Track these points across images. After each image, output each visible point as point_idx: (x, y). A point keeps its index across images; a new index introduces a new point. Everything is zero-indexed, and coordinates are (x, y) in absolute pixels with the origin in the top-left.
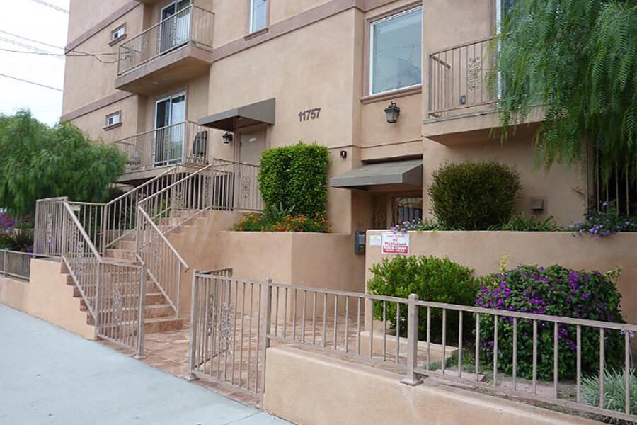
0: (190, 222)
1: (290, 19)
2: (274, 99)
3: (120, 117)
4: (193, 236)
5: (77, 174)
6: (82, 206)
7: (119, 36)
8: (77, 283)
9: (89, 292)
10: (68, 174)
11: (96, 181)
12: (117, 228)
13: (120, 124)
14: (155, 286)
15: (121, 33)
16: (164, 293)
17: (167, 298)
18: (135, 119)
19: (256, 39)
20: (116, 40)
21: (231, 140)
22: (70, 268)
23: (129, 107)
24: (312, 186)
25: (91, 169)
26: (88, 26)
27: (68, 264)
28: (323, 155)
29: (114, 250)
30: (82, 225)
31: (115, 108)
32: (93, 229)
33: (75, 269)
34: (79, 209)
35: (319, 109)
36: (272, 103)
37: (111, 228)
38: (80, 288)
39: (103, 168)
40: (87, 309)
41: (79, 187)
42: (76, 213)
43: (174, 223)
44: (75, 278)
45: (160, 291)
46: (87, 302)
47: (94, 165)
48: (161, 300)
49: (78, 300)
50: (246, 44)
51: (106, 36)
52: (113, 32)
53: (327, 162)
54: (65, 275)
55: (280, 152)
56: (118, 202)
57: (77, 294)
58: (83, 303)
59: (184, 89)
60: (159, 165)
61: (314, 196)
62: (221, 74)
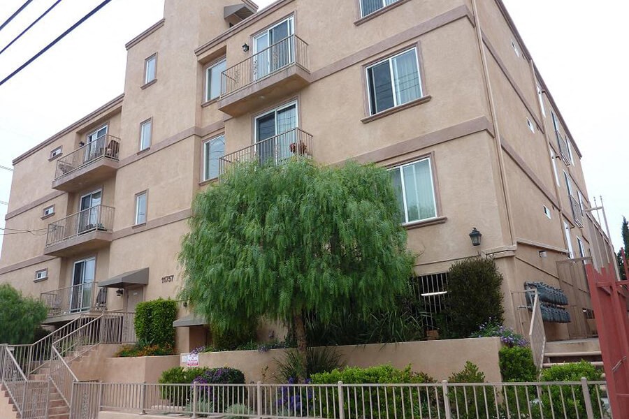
0: (86, 354)
1: (158, 219)
2: (148, 269)
3: (47, 273)
4: (88, 363)
5: (13, 324)
6: (15, 348)
7: (49, 213)
8: (11, 395)
9: (19, 400)
10: (6, 324)
11: (25, 328)
12: (38, 360)
13: (46, 279)
14: (60, 396)
15: (51, 211)
16: (65, 399)
17: (66, 401)
18: (57, 276)
19: (139, 229)
20: (47, 216)
21: (122, 293)
22: (7, 387)
23: (54, 266)
24: (164, 327)
25: (22, 320)
26: (26, 202)
27: (6, 384)
28: (172, 306)
29: (36, 375)
30: (18, 363)
31: (43, 266)
32: (22, 360)
33: (10, 388)
34: (13, 350)
35: (173, 276)
36: (147, 270)
37: (34, 360)
38: (13, 398)
39: (31, 318)
40: (16, 410)
41: (13, 332)
42: (12, 352)
43: (76, 355)
44: (10, 392)
45: (62, 398)
46: (17, 406)
47: (25, 316)
48: (63, 403)
49: (12, 405)
50: (133, 231)
51: (39, 211)
52: (45, 209)
53: (175, 310)
54: (4, 391)
55: (147, 305)
56: (44, 341)
57: (11, 402)
58: (14, 407)
59: (94, 256)
60: (74, 312)
61: (166, 332)
62: (117, 248)
